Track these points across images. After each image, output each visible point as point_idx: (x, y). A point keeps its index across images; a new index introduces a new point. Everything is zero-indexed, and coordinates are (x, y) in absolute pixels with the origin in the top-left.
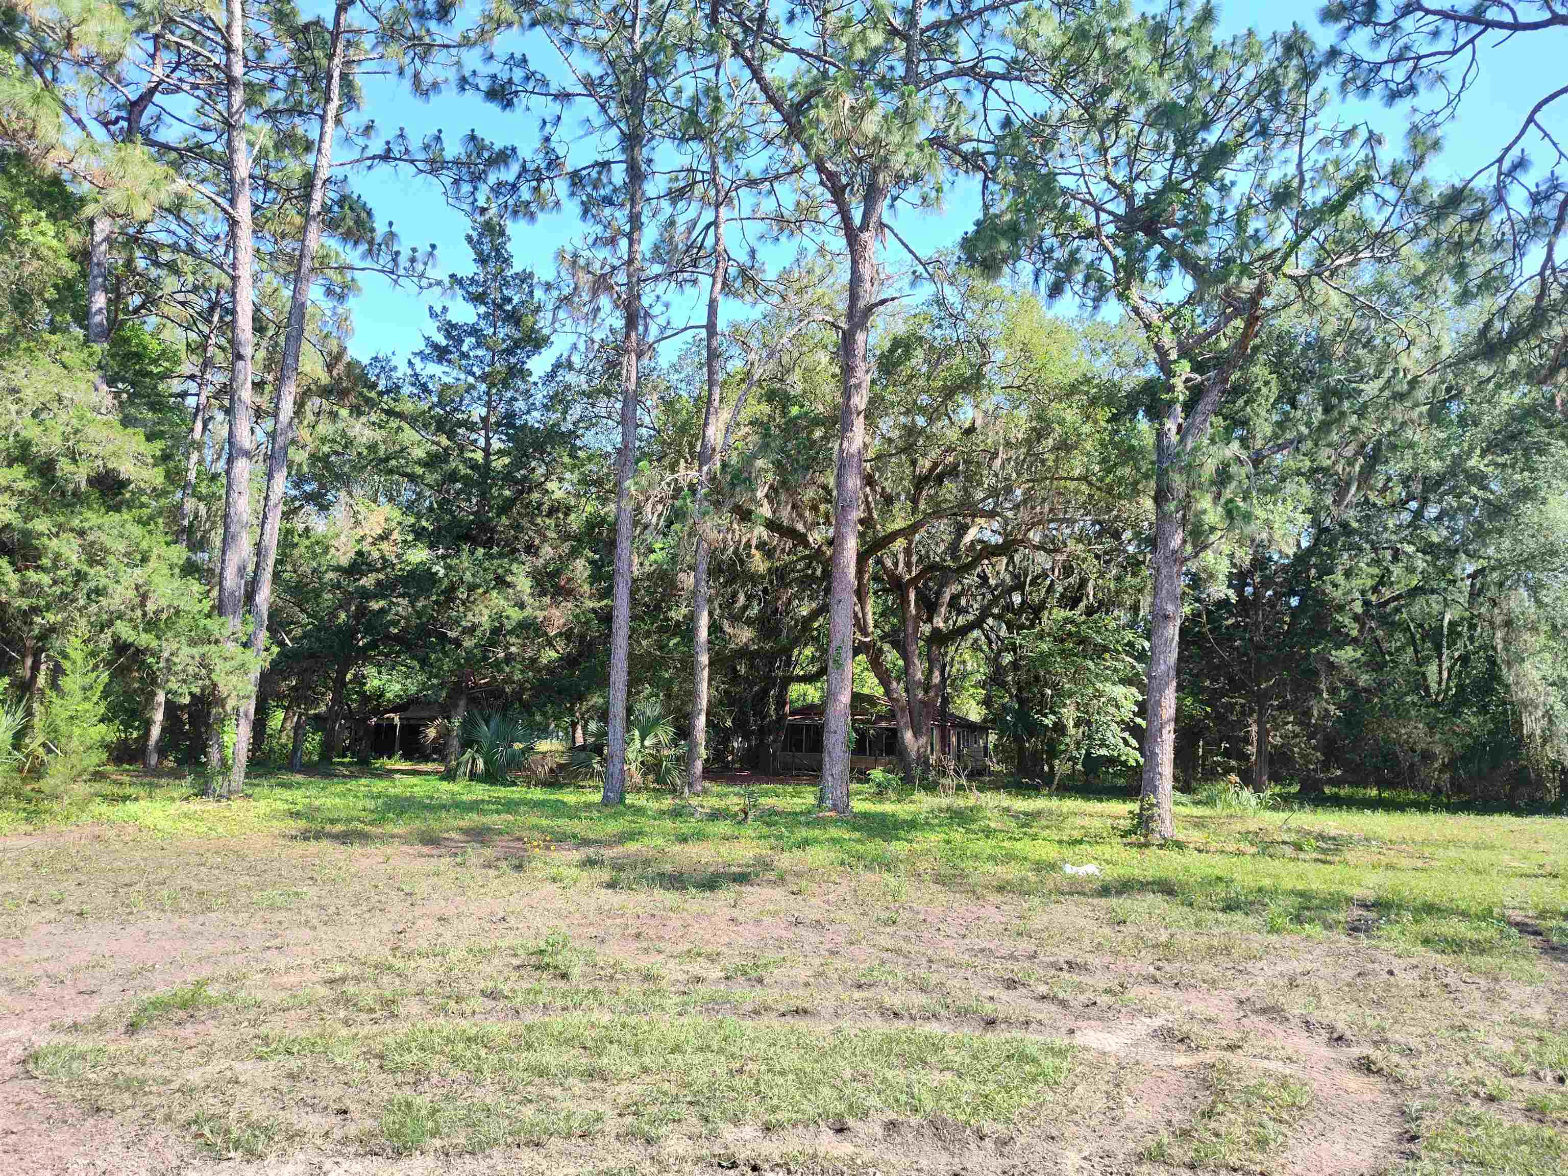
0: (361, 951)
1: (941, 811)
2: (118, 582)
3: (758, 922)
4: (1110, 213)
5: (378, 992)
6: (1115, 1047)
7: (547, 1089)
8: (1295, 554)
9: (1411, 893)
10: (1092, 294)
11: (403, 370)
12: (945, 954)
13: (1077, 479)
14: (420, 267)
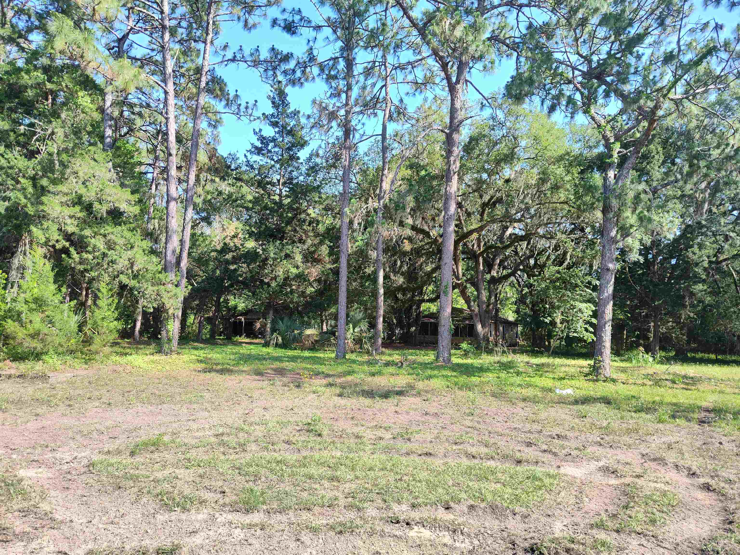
0: (230, 421)
1: (495, 363)
2: (121, 257)
3: (408, 413)
4: (580, 70)
5: (237, 440)
6: (580, 475)
7: (313, 485)
8: (674, 238)
9: (732, 405)
10: (570, 110)
11: (242, 159)
12: (497, 430)
13: (562, 203)
14: (250, 111)
